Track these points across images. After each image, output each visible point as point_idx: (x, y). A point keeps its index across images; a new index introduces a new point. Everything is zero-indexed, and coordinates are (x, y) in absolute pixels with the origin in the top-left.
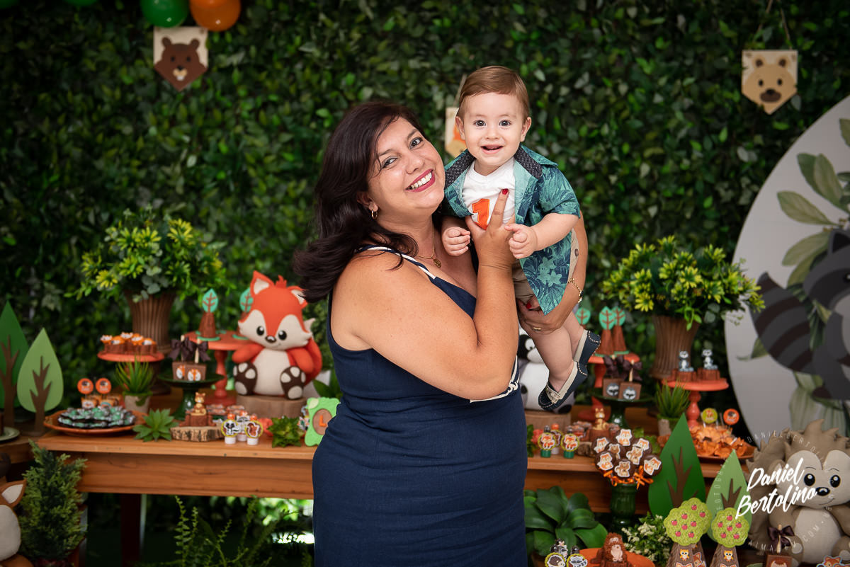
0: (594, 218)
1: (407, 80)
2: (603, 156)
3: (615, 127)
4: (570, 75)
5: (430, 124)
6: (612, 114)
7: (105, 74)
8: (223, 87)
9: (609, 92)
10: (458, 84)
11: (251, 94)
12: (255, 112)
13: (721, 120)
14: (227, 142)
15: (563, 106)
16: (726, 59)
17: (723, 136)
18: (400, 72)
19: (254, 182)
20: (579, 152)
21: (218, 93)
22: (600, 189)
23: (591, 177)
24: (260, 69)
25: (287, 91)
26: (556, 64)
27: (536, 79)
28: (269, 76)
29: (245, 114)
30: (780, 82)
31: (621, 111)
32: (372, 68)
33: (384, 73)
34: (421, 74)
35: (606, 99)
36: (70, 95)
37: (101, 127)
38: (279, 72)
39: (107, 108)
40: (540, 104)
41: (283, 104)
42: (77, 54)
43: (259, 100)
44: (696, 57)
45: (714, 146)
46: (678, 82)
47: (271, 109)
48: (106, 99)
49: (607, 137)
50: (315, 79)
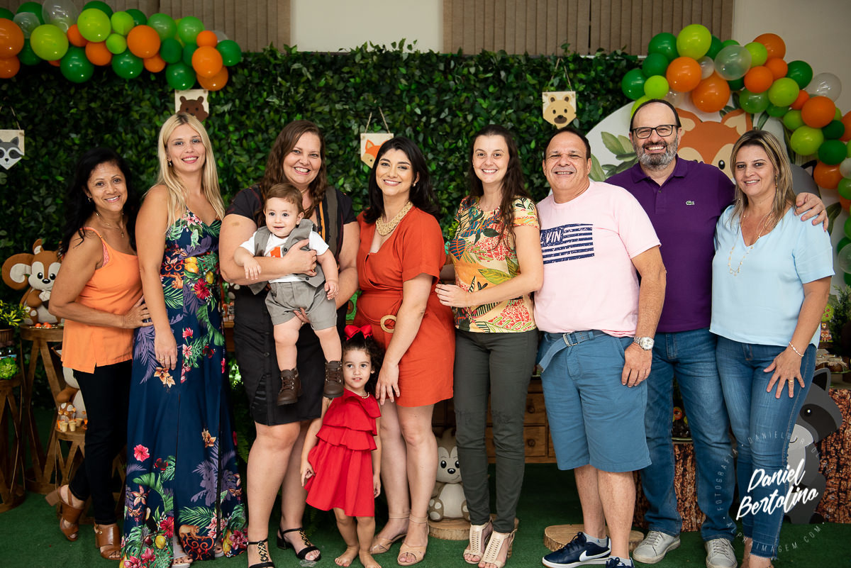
0: (454, 199)
1: (335, 117)
2: (459, 160)
3: (466, 141)
4: (437, 109)
5: (351, 144)
6: (464, 134)
7: (145, 121)
8: (219, 126)
9: (461, 120)
10: (368, 119)
11: (237, 130)
12: (240, 140)
13: (531, 136)
14: (223, 160)
15: (433, 129)
16: (532, 98)
17: (533, 145)
18: (330, 112)
19: (241, 185)
20: (445, 158)
21: (216, 129)
22: (458, 181)
23: (453, 173)
24: (242, 113)
25: (260, 127)
26: (428, 103)
27: (416, 113)
28: (247, 118)
29: (234, 142)
30: (566, 111)
31: (470, 131)
32: (313, 110)
33: (320, 113)
34: (344, 112)
35: (459, 125)
36: (123, 134)
37: (143, 154)
38: (254, 115)
39: (147, 142)
40: (418, 128)
41: (257, 135)
42: (128, 108)
43: (242, 133)
44: (514, 96)
45: (528, 152)
46: (504, 112)
47: (250, 138)
48: (146, 137)
49: (461, 148)
50: (277, 118)
